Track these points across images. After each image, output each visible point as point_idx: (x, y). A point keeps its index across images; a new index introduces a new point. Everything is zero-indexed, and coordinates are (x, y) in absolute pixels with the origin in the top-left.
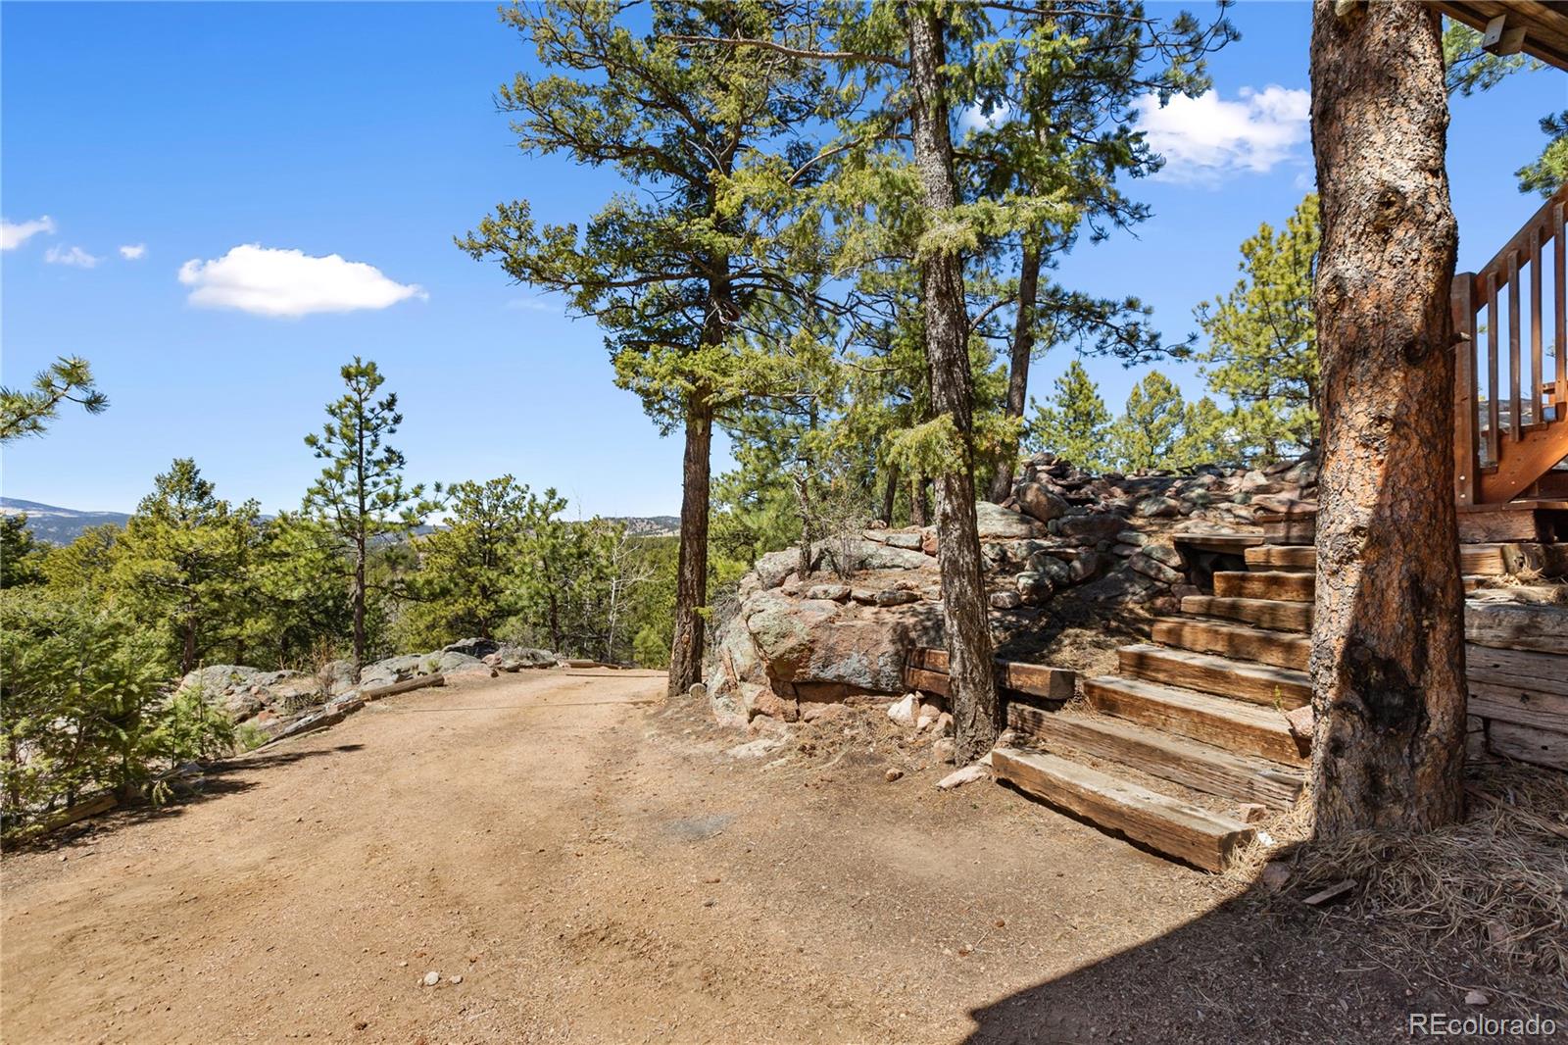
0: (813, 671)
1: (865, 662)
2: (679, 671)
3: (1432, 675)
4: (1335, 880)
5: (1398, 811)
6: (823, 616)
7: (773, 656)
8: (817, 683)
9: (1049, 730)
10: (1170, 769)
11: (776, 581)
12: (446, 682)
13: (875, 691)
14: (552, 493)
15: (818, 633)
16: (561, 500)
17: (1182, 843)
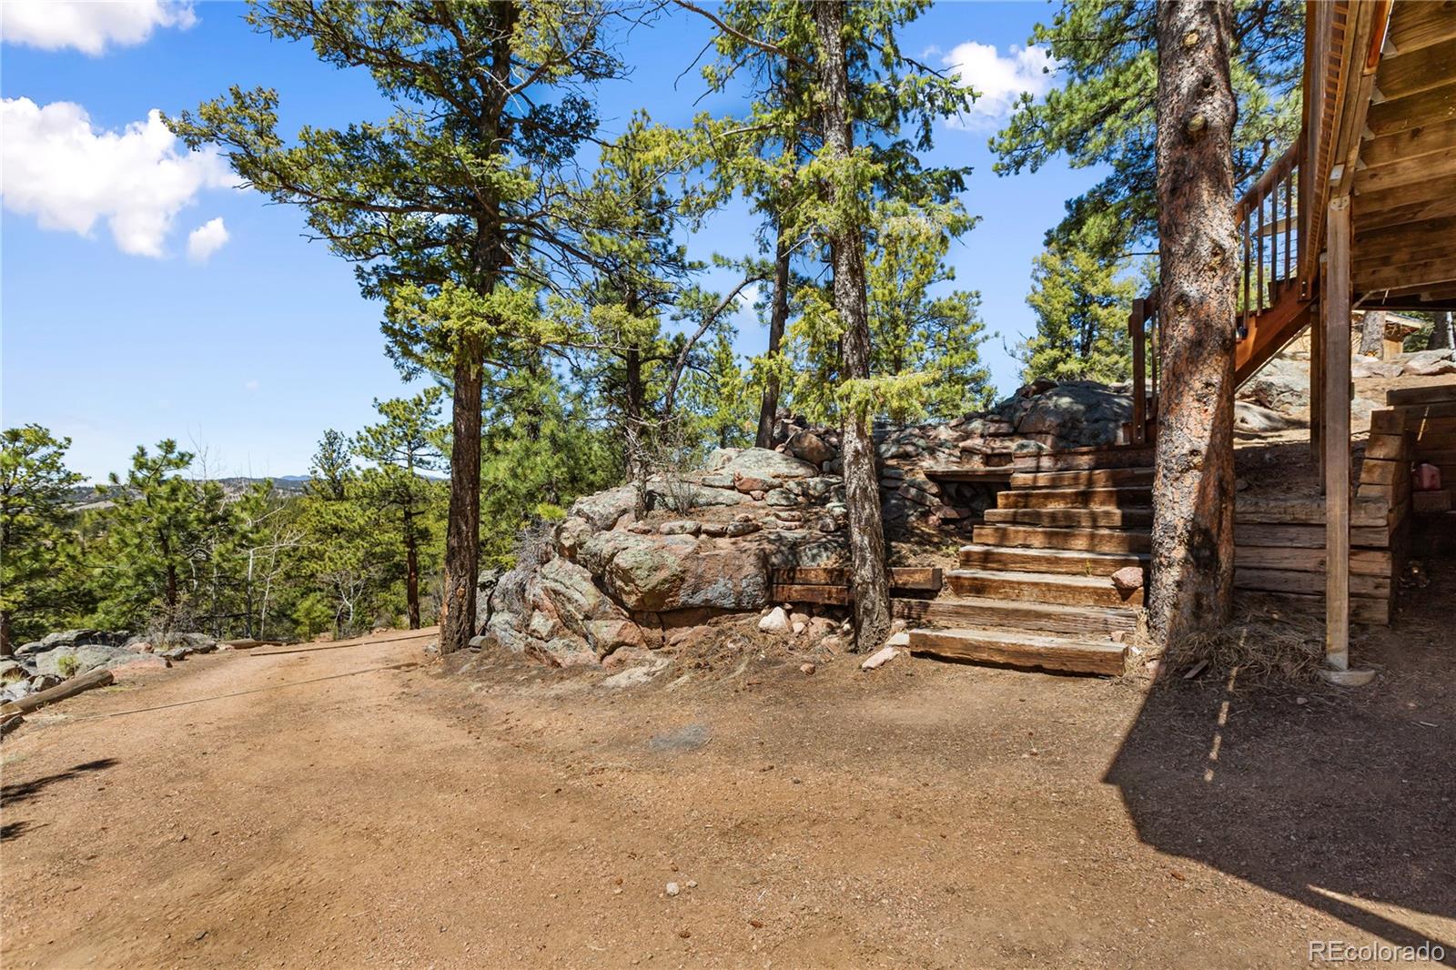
0: (682, 598)
1: (730, 586)
2: (454, 626)
3: (1224, 536)
4: (1196, 662)
5: (1210, 617)
6: (690, 549)
7: (645, 589)
8: (686, 609)
9: (934, 613)
10: (1042, 623)
11: (609, 522)
12: (116, 680)
13: (738, 609)
14: (169, 446)
15: (688, 564)
16: (182, 455)
17: (1093, 663)
